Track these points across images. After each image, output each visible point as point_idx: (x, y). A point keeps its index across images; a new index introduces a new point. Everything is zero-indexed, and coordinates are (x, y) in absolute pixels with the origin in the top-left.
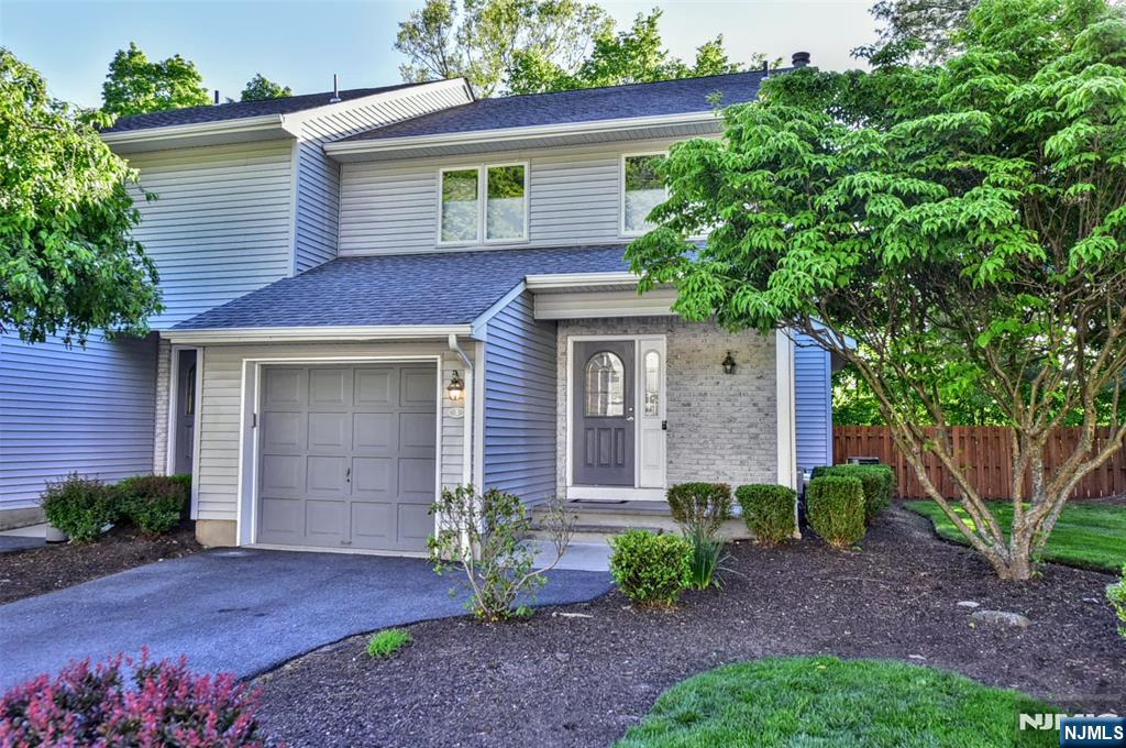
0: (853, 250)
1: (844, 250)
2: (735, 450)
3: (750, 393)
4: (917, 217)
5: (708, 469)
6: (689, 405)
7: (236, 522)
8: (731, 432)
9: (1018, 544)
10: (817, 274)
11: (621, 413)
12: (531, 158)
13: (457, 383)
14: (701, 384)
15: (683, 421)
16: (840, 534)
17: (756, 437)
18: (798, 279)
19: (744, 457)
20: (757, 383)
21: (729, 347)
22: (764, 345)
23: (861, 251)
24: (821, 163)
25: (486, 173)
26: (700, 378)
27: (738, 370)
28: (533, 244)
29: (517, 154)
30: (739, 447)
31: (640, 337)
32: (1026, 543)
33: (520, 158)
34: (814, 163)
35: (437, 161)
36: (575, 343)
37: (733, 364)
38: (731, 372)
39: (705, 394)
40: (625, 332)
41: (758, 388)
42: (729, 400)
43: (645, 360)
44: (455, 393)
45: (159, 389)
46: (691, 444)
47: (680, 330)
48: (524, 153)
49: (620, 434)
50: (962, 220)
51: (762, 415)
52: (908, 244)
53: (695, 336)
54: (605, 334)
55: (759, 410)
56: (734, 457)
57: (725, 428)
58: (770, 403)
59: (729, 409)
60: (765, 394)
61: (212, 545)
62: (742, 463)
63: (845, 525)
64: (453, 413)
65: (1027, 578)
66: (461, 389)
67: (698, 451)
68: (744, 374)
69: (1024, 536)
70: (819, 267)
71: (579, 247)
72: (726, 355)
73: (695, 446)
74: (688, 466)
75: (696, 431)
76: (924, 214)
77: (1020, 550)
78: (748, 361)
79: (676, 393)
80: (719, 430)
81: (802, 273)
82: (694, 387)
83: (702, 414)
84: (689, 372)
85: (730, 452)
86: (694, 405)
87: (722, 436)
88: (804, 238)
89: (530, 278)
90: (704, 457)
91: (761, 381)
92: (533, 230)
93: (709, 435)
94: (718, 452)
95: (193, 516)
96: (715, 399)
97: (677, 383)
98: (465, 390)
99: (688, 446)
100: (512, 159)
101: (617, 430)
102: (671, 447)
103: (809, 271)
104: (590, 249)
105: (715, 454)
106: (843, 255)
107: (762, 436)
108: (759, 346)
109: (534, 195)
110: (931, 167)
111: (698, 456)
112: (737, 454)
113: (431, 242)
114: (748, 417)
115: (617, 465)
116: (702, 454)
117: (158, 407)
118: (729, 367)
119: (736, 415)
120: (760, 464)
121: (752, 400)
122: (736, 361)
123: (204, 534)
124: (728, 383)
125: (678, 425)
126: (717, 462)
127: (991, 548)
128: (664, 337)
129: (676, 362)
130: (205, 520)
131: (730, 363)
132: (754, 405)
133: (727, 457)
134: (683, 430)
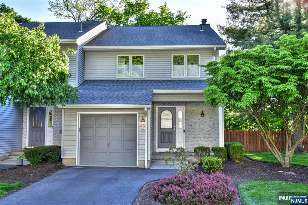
0: (259, 93)
1: (257, 93)
2: (204, 138)
3: (208, 122)
4: (277, 88)
5: (197, 143)
6: (191, 125)
7: (76, 159)
8: (203, 133)
9: (287, 159)
10: (253, 99)
11: (171, 128)
12: (145, 54)
13: (143, 120)
14: (195, 120)
15: (190, 130)
16: (238, 159)
17: (210, 134)
18: (249, 100)
19: (207, 140)
20: (210, 119)
21: (202, 110)
22: (212, 109)
23: (260, 93)
24: (253, 73)
25: (131, 57)
26: (194, 118)
27: (205, 116)
28: (146, 79)
29: (141, 52)
30: (205, 137)
31: (177, 106)
32: (288, 159)
33: (142, 54)
34: (251, 73)
35: (116, 53)
36: (158, 107)
37: (204, 114)
38: (203, 116)
39: (196, 123)
40: (173, 105)
41: (210, 121)
42: (202, 124)
43: (178, 112)
44: (143, 123)
45: (24, 119)
46: (192, 136)
47: (189, 105)
48: (142, 52)
49: (171, 133)
50: (286, 89)
51: (211, 128)
52: (273, 93)
53: (193, 106)
54: (167, 105)
55: (210, 127)
56: (203, 140)
57: (201, 132)
58: (213, 125)
59: (203, 127)
60: (212, 123)
61: (68, 165)
62: (206, 141)
63: (240, 157)
64: (142, 128)
65: (288, 167)
66: (144, 122)
67: (194, 138)
68: (207, 117)
69: (288, 157)
70: (254, 97)
71: (159, 80)
72: (202, 112)
73: (193, 137)
74: (191, 142)
75: (193, 133)
76: (278, 88)
77: (287, 160)
78: (207, 114)
79: (188, 122)
80: (199, 132)
81: (250, 99)
82: (193, 121)
83: (195, 128)
84: (191, 116)
85: (203, 138)
86: (193, 125)
87: (200, 134)
88: (248, 90)
89: (154, 91)
90: (195, 140)
91: (211, 119)
92: (146, 75)
93: (197, 134)
94: (199, 138)
95: (62, 157)
96: (198, 124)
97: (188, 119)
98: (146, 122)
99: (191, 137)
100: (140, 54)
101: (170, 132)
102: (186, 137)
103: (251, 98)
104: (163, 81)
105: (199, 139)
106: (257, 94)
107: (211, 134)
108: (210, 110)
109: (146, 65)
110: (276, 76)
111: (194, 139)
112: (205, 139)
113: (115, 77)
114: (208, 129)
115: (170, 142)
116: (195, 139)
117: (23, 125)
118: (203, 115)
119: (204, 128)
120: (211, 141)
121: (208, 124)
122: (204, 113)
123: (65, 162)
124: (202, 119)
125: (188, 131)
126: (199, 141)
127: (281, 160)
128: (184, 107)
129: (188, 114)
130: (65, 158)
131: (202, 114)
132: (209, 126)
133: (202, 140)
134: (190, 132)
